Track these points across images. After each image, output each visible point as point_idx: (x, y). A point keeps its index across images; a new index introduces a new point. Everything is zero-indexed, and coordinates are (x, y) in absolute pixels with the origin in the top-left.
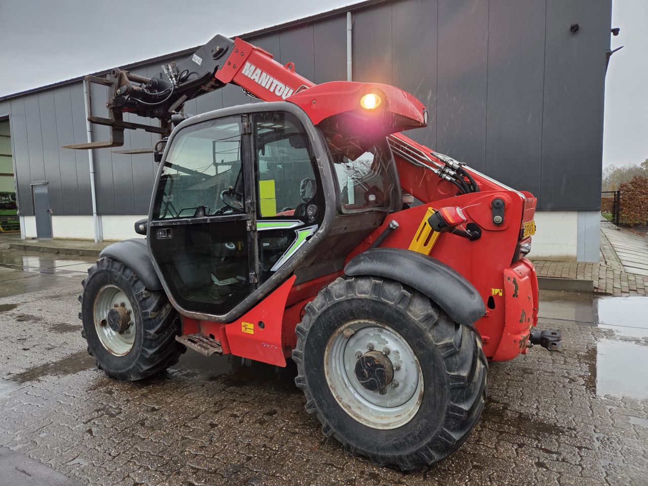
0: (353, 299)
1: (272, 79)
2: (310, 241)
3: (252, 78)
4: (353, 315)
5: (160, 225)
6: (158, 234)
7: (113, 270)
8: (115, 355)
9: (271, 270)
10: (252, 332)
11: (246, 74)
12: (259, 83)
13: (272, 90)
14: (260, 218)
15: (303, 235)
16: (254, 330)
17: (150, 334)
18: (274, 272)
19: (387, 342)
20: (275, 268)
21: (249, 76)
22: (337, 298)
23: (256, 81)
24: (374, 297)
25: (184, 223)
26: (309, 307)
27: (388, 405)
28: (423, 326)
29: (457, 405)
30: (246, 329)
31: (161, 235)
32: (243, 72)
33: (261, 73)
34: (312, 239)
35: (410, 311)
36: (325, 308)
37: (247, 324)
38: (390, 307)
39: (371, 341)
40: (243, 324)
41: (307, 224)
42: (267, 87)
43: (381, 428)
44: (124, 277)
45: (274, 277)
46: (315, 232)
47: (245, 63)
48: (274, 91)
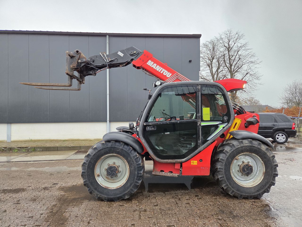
0: (243, 146)
1: (162, 69)
2: (225, 128)
3: (152, 67)
4: (242, 151)
5: (150, 124)
6: (147, 128)
7: (116, 146)
8: (110, 189)
9: (207, 139)
10: (196, 164)
11: (149, 65)
12: (156, 69)
13: (162, 72)
14: (202, 121)
15: (221, 127)
16: (197, 163)
17: (141, 174)
18: (208, 140)
19: (248, 159)
20: (209, 139)
21: (150, 66)
22: (237, 146)
23: (154, 68)
24: (250, 145)
25: (165, 123)
26: (225, 151)
27: (248, 180)
28: (266, 152)
29: (275, 173)
30: (193, 163)
31: (148, 129)
32: (147, 64)
33: (157, 66)
34: (226, 127)
35: (262, 148)
36: (232, 150)
37: (193, 161)
38: (256, 147)
39: (243, 160)
40: (192, 161)
41: (223, 122)
42: (159, 71)
43: (251, 187)
44: (124, 149)
45: (209, 142)
46: (226, 126)
47: (148, 60)
48: (163, 73)
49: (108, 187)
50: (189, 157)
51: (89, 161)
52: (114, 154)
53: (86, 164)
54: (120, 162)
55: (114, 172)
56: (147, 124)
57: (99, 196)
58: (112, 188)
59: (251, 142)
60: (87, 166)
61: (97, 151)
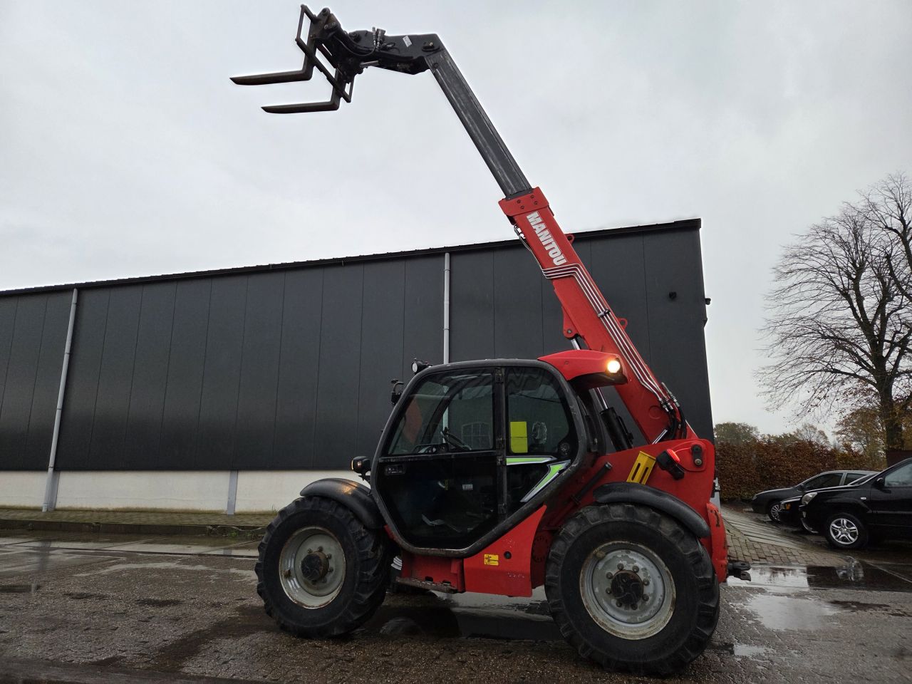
0: (609, 522)
2: (564, 474)
4: (609, 537)
5: (391, 461)
6: (386, 470)
7: (321, 509)
8: (307, 608)
9: (522, 501)
10: (496, 564)
14: (510, 454)
15: (555, 469)
16: (499, 561)
17: (368, 577)
18: (524, 503)
19: (635, 561)
20: (526, 499)
22: (593, 522)
24: (628, 519)
25: (424, 459)
26: (564, 533)
28: (673, 540)
30: (489, 561)
31: (390, 470)
34: (565, 472)
35: (661, 528)
36: (581, 532)
37: (490, 555)
38: (644, 526)
39: (621, 562)
40: (486, 556)
41: (559, 459)
43: (638, 639)
44: (336, 516)
45: (525, 508)
46: (567, 467)
49: (303, 604)
50: (478, 543)
52: (317, 528)
54: (333, 548)
55: (317, 569)
56: (385, 459)
57: (282, 622)
58: (309, 607)
59: (629, 511)
61: (285, 517)
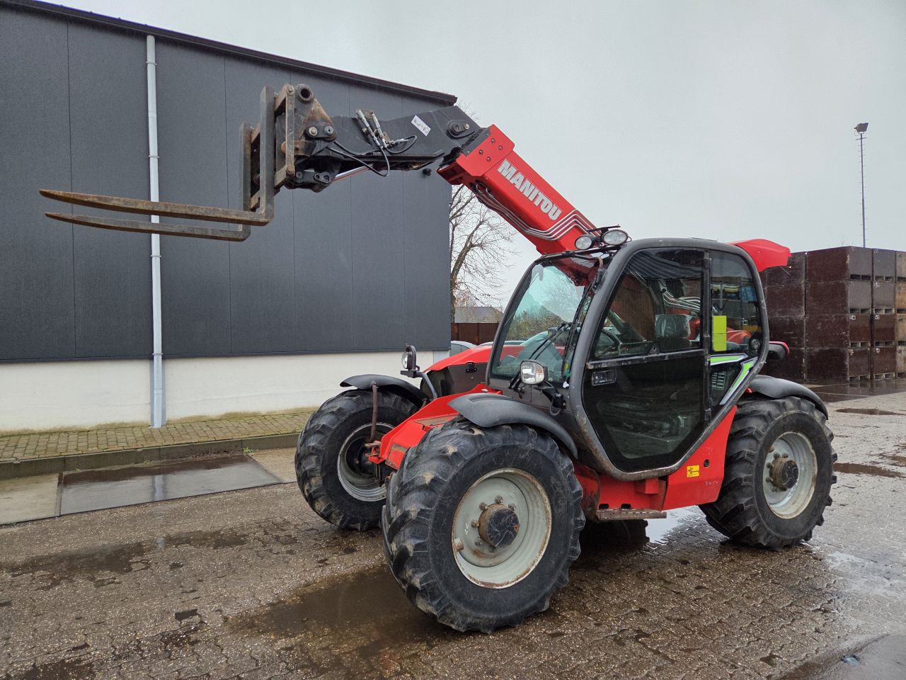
0: (786, 416)
1: (537, 191)
2: (753, 372)
3: (512, 181)
4: (784, 430)
5: (603, 366)
6: (593, 379)
7: (517, 443)
8: (500, 588)
9: (721, 404)
10: (697, 474)
11: (504, 174)
12: (521, 190)
13: (537, 203)
14: (712, 352)
15: (747, 366)
16: (699, 472)
18: (723, 406)
20: (723, 402)
21: (508, 178)
22: (776, 418)
23: (517, 186)
24: (798, 411)
25: (638, 362)
29: (831, 474)
30: (691, 472)
31: (597, 380)
32: (500, 170)
33: (524, 180)
34: (755, 369)
36: (769, 428)
37: (692, 467)
38: (807, 416)
39: (775, 451)
40: (689, 468)
41: (750, 356)
42: (531, 198)
43: (795, 516)
44: (539, 450)
45: (725, 410)
46: (755, 364)
47: (502, 161)
48: (540, 205)
49: (492, 584)
51: (437, 504)
52: (506, 471)
53: (428, 516)
55: (509, 529)
56: (595, 365)
57: (469, 620)
58: (501, 585)
59: (798, 405)
60: (431, 520)
61: (460, 465)
